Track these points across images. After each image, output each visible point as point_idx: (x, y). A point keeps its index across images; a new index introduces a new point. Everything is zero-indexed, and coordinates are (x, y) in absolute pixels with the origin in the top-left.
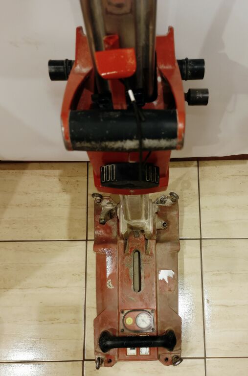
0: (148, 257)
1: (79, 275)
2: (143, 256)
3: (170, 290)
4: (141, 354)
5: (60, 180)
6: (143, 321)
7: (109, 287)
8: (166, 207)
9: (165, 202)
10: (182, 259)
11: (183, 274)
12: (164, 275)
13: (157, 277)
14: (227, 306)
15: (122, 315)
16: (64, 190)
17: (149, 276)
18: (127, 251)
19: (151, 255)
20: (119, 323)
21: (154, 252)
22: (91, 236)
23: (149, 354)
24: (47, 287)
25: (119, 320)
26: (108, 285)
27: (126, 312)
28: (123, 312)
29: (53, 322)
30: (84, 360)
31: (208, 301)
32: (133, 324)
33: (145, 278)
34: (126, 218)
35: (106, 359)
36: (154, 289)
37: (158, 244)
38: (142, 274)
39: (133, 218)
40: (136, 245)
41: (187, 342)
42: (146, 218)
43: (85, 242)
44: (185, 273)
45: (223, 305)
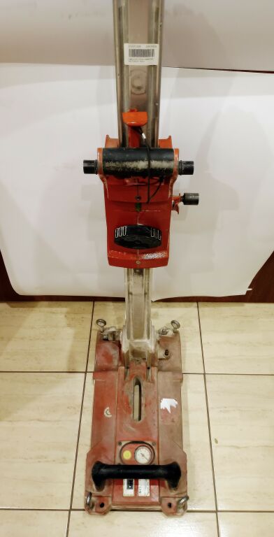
0: (149, 384)
1: (75, 408)
2: (144, 384)
3: (173, 421)
4: (140, 495)
5: (66, 316)
6: (143, 455)
7: (106, 415)
8: (167, 337)
9: (167, 333)
10: (186, 394)
11: (187, 410)
12: (166, 404)
13: (158, 406)
14: (238, 448)
15: (119, 448)
16: (69, 325)
17: (150, 404)
18: (128, 378)
19: (153, 381)
20: (115, 456)
21: (155, 378)
22: (91, 367)
23: (149, 495)
24: (39, 420)
25: (115, 453)
26: (105, 414)
27: (123, 443)
28: (120, 443)
29: (40, 460)
30: (71, 509)
31: (216, 442)
32: (131, 458)
33: (146, 406)
34: (129, 337)
35: (98, 502)
36: (155, 418)
37: (160, 373)
38: (143, 401)
39: (136, 337)
40: (137, 372)
41: (194, 490)
42: (149, 337)
43: (84, 374)
44: (189, 408)
45: (232, 446)
